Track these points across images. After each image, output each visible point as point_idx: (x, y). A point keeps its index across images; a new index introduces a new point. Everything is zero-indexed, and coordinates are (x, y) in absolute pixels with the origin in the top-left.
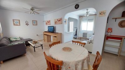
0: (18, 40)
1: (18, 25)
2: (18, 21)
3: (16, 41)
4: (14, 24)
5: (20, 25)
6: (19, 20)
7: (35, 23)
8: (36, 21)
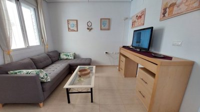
0: (70, 58)
1: (74, 31)
2: (75, 23)
3: (66, 59)
4: (69, 29)
5: (77, 31)
6: (77, 21)
7: (106, 24)
8: (109, 19)
